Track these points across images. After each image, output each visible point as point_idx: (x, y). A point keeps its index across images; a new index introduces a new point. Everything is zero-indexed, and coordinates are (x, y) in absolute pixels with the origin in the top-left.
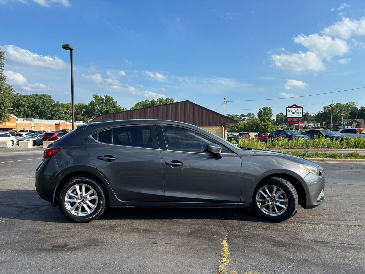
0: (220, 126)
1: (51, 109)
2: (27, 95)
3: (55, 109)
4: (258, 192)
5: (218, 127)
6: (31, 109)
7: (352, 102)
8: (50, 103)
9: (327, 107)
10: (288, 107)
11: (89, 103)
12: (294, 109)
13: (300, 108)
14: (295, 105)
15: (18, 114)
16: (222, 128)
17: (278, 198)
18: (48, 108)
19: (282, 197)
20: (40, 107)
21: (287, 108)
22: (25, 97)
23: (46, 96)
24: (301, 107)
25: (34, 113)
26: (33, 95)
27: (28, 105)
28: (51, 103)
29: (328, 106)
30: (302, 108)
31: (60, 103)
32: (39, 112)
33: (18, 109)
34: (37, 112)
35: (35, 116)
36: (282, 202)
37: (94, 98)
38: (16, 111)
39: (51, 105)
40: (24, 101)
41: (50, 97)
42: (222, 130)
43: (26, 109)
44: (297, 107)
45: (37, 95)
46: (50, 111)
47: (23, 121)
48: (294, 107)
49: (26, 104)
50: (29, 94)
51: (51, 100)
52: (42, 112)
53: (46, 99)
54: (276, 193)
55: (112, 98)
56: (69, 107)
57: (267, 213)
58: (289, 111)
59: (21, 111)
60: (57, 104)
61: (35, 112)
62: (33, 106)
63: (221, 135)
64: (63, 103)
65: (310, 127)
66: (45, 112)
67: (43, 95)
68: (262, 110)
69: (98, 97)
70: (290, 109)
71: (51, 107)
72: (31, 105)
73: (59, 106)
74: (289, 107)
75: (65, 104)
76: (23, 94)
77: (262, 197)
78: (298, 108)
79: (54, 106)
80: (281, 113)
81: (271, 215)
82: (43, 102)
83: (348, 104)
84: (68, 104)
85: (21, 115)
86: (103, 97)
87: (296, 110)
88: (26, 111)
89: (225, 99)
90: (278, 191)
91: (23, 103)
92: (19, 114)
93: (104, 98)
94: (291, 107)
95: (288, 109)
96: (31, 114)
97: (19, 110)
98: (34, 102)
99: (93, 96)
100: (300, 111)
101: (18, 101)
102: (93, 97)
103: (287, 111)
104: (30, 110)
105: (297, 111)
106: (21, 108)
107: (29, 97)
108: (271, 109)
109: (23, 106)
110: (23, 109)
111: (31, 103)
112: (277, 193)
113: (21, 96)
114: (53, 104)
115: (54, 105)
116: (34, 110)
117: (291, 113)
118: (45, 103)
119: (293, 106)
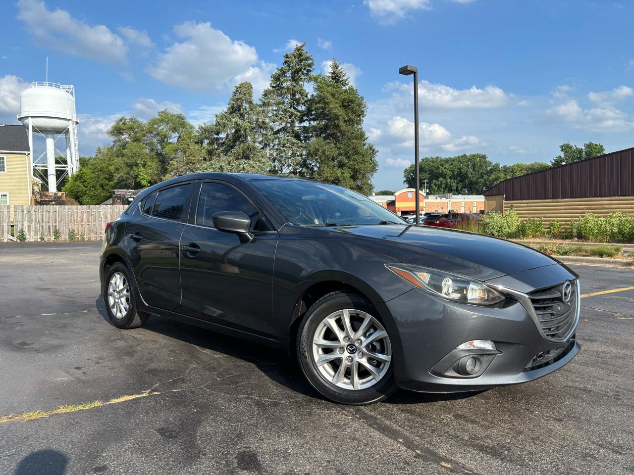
1: (485, 177)
2: (450, 158)
3: (493, 176)
4: (324, 321)
6: (455, 180)
8: (484, 168)
11: (554, 161)
15: (436, 189)
17: (369, 347)
18: (482, 177)
19: (378, 347)
20: (470, 175)
22: (447, 161)
23: (478, 155)
25: (460, 186)
26: (459, 157)
27: (451, 173)
28: (486, 167)
31: (501, 166)
32: (468, 184)
33: (438, 180)
34: (465, 184)
35: (461, 190)
36: (374, 360)
37: (562, 150)
38: (435, 185)
39: (487, 171)
40: (445, 168)
41: (484, 157)
43: (449, 180)
45: (465, 156)
46: (485, 180)
47: (436, 199)
49: (448, 172)
50: (452, 157)
51: (485, 162)
52: (471, 183)
53: (477, 162)
54: (364, 335)
55: (602, 146)
56: (515, 171)
57: (330, 379)
59: (442, 184)
60: (496, 168)
61: (462, 184)
62: (459, 174)
64: (506, 166)
66: (477, 183)
67: (474, 155)
69: (571, 148)
71: (486, 174)
72: (456, 173)
73: (499, 171)
75: (509, 168)
76: (444, 156)
77: (329, 335)
79: (490, 172)
81: (340, 385)
82: (474, 166)
84: (514, 166)
85: (442, 190)
86: (582, 146)
88: (449, 183)
90: (372, 330)
91: (445, 171)
92: (439, 188)
93: (584, 148)
96: (455, 188)
97: (439, 183)
98: (460, 169)
99: (562, 147)
101: (438, 168)
102: (560, 149)
104: (455, 182)
106: (441, 179)
107: (454, 161)
109: (443, 175)
110: (444, 181)
111: (456, 170)
112: (368, 334)
113: (442, 160)
114: (489, 168)
115: (491, 169)
116: (461, 181)
118: (476, 169)
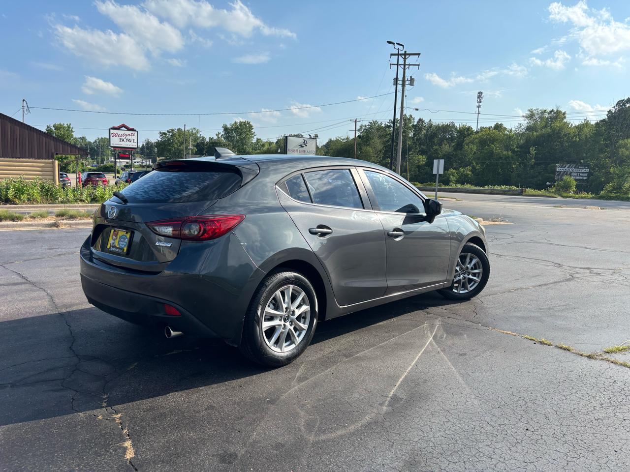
0: (49, 159)
5: (42, 160)
7: (194, 128)
9: (165, 134)
10: (112, 129)
12: (124, 132)
13: (133, 132)
14: (123, 126)
16: (53, 163)
21: (110, 129)
24: (135, 131)
29: (166, 132)
30: (136, 133)
42: (53, 167)
44: (128, 129)
48: (123, 128)
58: (115, 135)
63: (52, 177)
65: (136, 164)
68: (54, 129)
70: (115, 131)
74: (114, 128)
78: (130, 132)
80: (81, 137)
83: (190, 131)
87: (127, 135)
89: (24, 100)
94: (118, 128)
95: (112, 131)
100: (133, 137)
103: (111, 135)
105: (128, 137)
108: (71, 127)
117: (117, 139)
119: (121, 128)
